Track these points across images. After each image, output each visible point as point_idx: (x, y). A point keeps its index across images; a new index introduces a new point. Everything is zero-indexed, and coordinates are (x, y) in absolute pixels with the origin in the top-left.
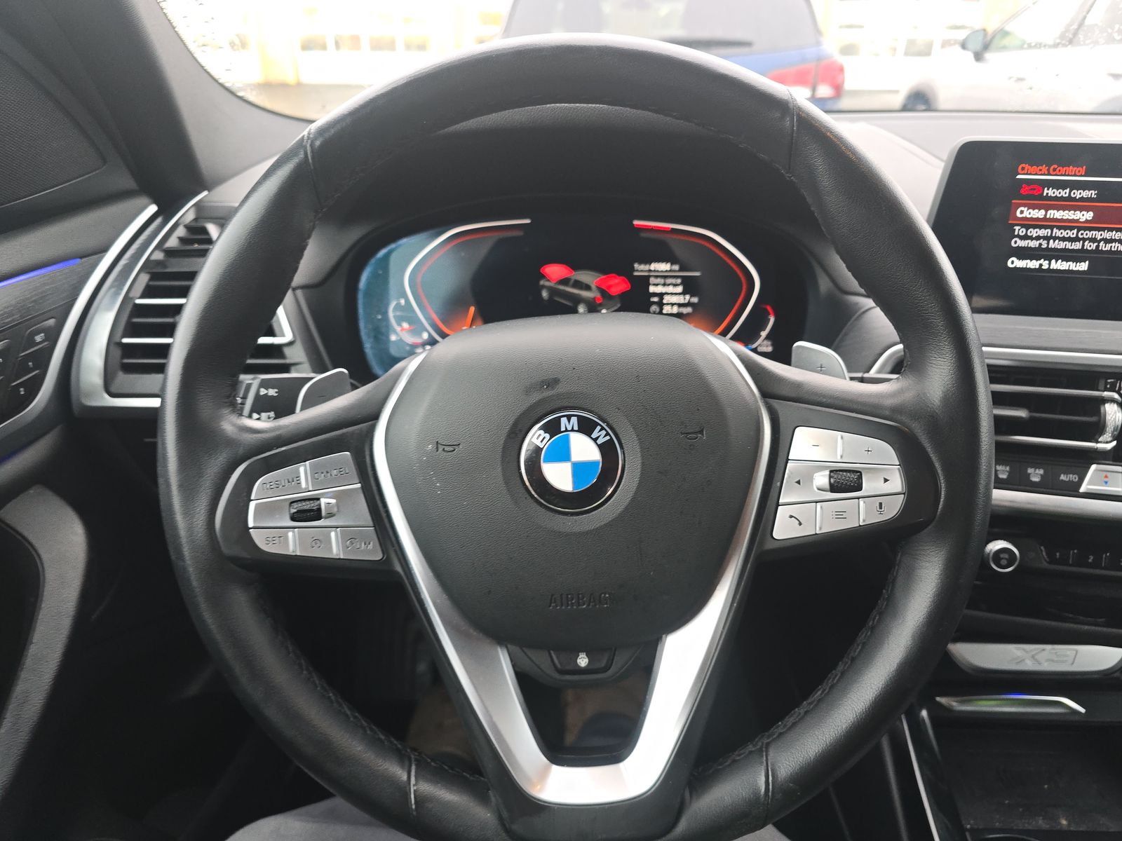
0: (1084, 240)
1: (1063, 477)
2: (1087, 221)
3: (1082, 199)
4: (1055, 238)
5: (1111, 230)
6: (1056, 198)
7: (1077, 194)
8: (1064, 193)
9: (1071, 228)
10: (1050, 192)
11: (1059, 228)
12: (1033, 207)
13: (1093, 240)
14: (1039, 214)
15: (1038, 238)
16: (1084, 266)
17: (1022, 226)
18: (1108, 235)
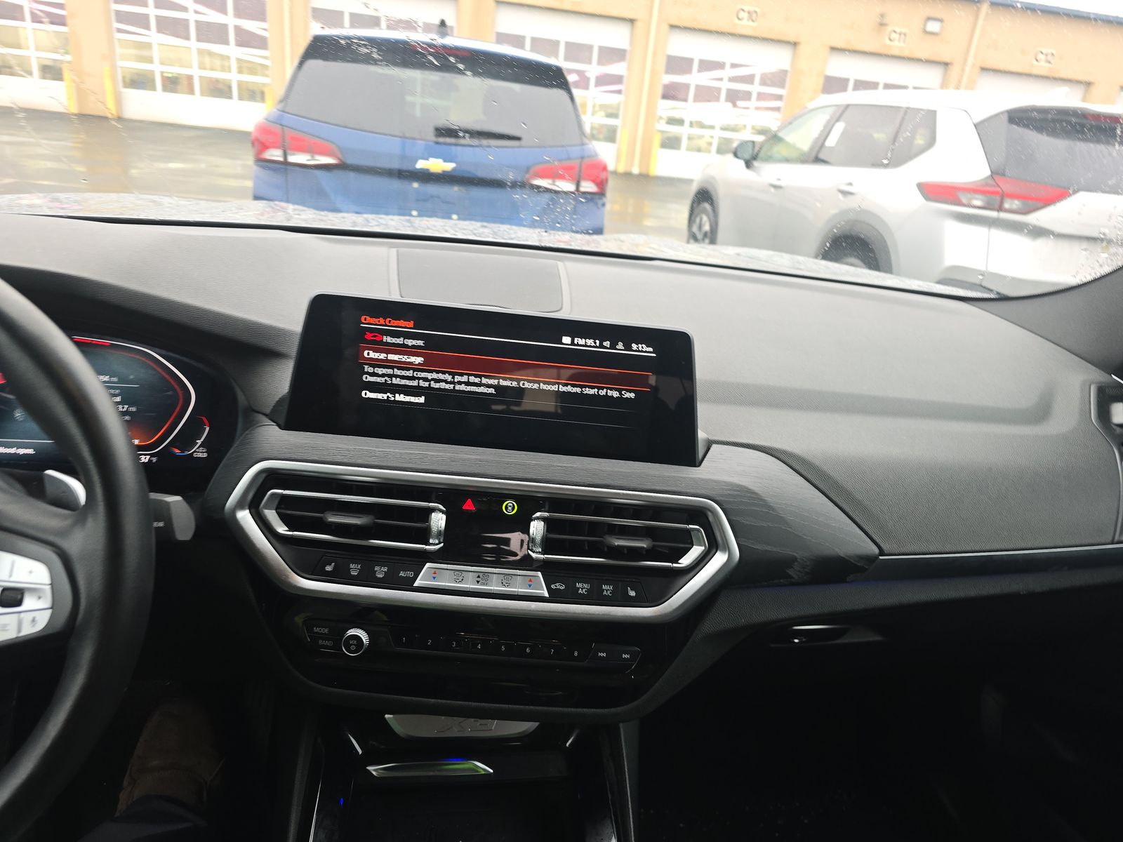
0: (419, 379)
1: (402, 574)
2: (419, 364)
3: (413, 347)
4: (397, 376)
5: (438, 372)
6: (393, 345)
7: (410, 342)
8: (400, 341)
9: (408, 369)
10: (389, 339)
11: (399, 368)
12: (375, 351)
13: (425, 379)
14: (382, 356)
15: (383, 375)
16: (422, 400)
17: (371, 365)
18: (435, 376)
